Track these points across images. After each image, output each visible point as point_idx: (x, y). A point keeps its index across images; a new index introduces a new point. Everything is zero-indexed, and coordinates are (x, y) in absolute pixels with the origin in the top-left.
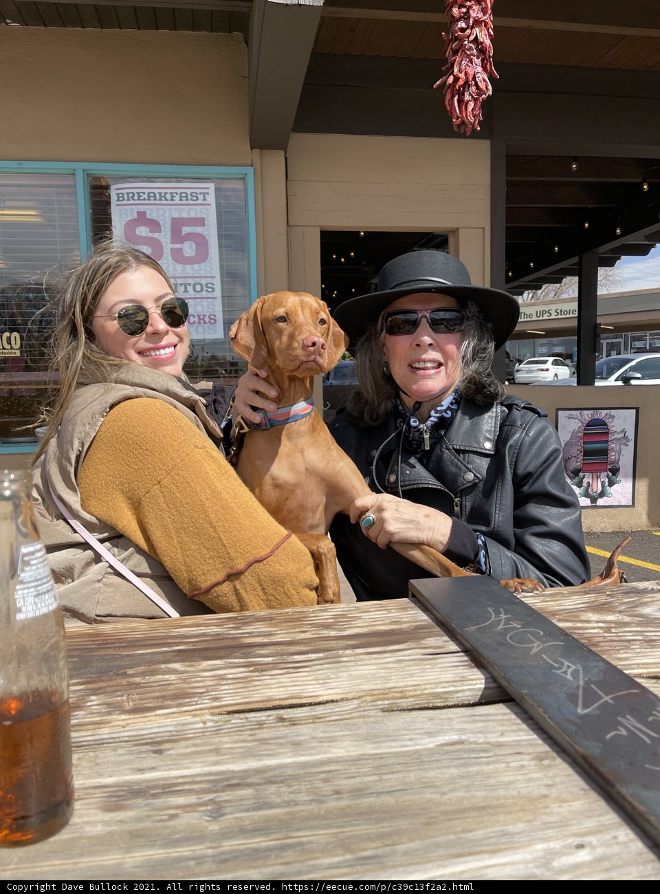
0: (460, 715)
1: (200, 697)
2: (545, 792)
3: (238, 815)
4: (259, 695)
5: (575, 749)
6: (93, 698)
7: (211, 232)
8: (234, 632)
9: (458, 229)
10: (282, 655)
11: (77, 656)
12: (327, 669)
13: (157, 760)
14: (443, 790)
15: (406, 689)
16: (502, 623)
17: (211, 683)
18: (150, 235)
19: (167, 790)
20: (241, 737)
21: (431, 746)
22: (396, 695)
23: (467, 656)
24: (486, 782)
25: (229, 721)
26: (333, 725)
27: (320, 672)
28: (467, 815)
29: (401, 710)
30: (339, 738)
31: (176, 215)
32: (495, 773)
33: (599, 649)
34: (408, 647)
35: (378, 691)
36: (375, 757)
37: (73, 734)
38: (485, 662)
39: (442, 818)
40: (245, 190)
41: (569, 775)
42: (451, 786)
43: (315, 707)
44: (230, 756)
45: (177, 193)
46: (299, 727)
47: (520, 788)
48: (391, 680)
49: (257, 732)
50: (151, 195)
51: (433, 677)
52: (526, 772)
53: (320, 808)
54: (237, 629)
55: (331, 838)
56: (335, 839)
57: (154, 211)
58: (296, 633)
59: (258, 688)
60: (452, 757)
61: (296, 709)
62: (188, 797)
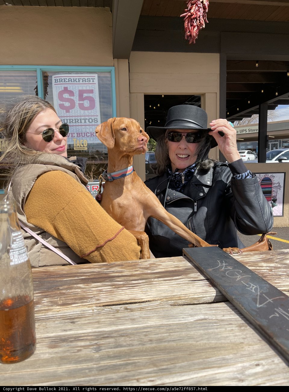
0: (205, 307)
1: (91, 299)
2: (242, 341)
3: (107, 350)
4: (116, 298)
5: (255, 322)
6: (45, 299)
7: (96, 96)
9: (205, 93)
10: (127, 281)
11: (38, 281)
12: (147, 287)
13: (72, 326)
14: (197, 340)
15: (181, 296)
16: (224, 267)
17: (96, 293)
18: (69, 97)
20: (109, 317)
21: (192, 321)
22: (177, 298)
23: (208, 281)
24: (216, 337)
25: (104, 309)
26: (149, 311)
27: (144, 288)
28: (208, 351)
29: (179, 305)
30: (151, 317)
31: (81, 88)
32: (220, 332)
33: (267, 278)
34: (182, 278)
35: (169, 297)
36: (167, 325)
37: (36, 315)
38: (216, 284)
39: (197, 352)
40: (111, 77)
41: (253, 334)
42: (200, 338)
43: (141, 303)
44: (104, 325)
45: (81, 79)
46: (134, 312)
47: (231, 339)
48: (175, 292)
49: (116, 314)
50: (70, 80)
51: (193, 291)
52: (234, 332)
53: (143, 347)
54: (107, 269)
55: (148, 360)
56: (150, 361)
57: (71, 87)
58: (133, 271)
59: (117, 295)
60: (201, 326)
61: (133, 304)
62: (86, 342)
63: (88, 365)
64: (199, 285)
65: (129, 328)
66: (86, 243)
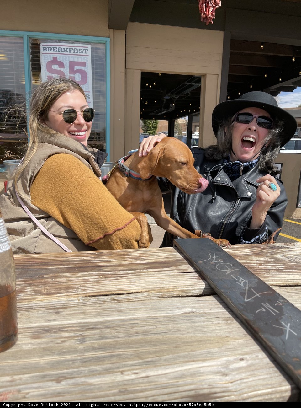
0: (193, 300)
1: (77, 289)
2: (228, 335)
3: (92, 342)
4: (104, 289)
5: (242, 316)
6: (28, 288)
7: (88, 69)
8: (93, 260)
9: (206, 75)
10: (115, 271)
11: (21, 268)
12: (135, 278)
13: (57, 316)
14: (183, 333)
15: (170, 288)
16: (214, 260)
17: (82, 283)
18: (59, 69)
19: (61, 330)
20: (95, 307)
21: (179, 313)
22: (165, 290)
23: (198, 274)
24: (202, 330)
25: (90, 300)
26: (136, 303)
27: (132, 279)
28: (193, 344)
29: (167, 297)
31: (72, 60)
32: (207, 326)
33: (256, 273)
34: (172, 269)
35: (157, 289)
36: (154, 318)
37: (18, 304)
38: (206, 277)
39: (183, 345)
40: (106, 49)
41: (238, 328)
42: (187, 331)
43: (129, 295)
44: (90, 316)
45: (72, 49)
46: (121, 303)
47: (217, 333)
48: (164, 284)
49: (103, 305)
50: (60, 49)
51: (182, 283)
52: (221, 326)
53: (129, 339)
54: (95, 258)
55: (133, 352)
56: (135, 353)
57: (61, 57)
58: (122, 261)
59: (104, 285)
60: (189, 319)
61: (120, 295)
62: (70, 333)
63: (72, 357)
64: (188, 278)
65: (115, 320)
66: (94, 229)
